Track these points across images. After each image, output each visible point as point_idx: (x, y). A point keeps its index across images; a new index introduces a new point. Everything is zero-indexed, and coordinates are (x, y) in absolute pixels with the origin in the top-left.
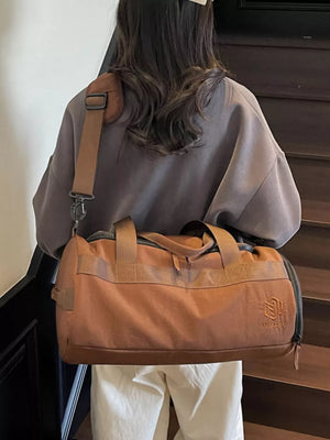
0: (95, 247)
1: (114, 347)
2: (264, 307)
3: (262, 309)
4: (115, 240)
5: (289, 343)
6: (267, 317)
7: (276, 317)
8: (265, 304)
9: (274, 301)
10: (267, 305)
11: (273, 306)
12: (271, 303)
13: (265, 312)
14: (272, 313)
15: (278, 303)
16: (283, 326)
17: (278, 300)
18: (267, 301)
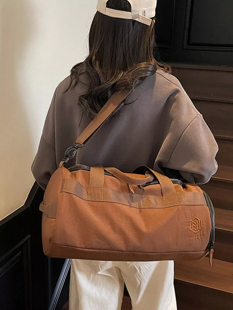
0: (75, 175)
1: (83, 246)
2: (189, 223)
3: (188, 225)
4: (90, 171)
5: (205, 250)
6: (191, 231)
7: (197, 231)
8: (190, 222)
9: (196, 220)
10: (192, 223)
11: (195, 223)
12: (194, 221)
13: (190, 227)
14: (194, 229)
15: (199, 222)
16: (201, 238)
17: (199, 220)
18: (192, 220)
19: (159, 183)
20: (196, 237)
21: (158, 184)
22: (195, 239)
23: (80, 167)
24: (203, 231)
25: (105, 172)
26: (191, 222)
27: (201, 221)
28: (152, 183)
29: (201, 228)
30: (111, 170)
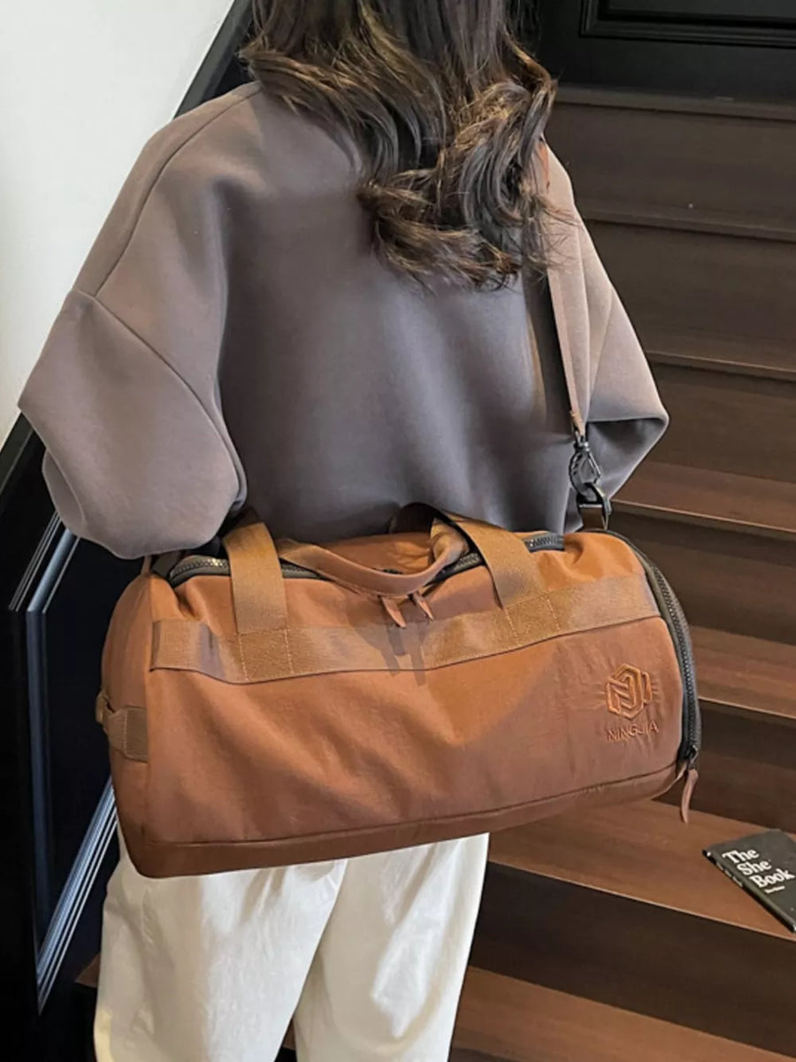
2: (606, 691)
3: (601, 697)
4: (229, 575)
5: (672, 765)
6: (615, 713)
7: (636, 712)
8: (608, 685)
9: (627, 675)
10: (613, 687)
11: (626, 686)
12: (620, 681)
13: (610, 702)
14: (623, 706)
15: (640, 678)
16: (654, 730)
17: (638, 671)
18: (613, 677)
19: (483, 563)
20: (634, 732)
21: (477, 565)
22: (634, 737)
23: (195, 567)
24: (657, 706)
25: (282, 567)
26: (611, 684)
27: (644, 676)
28: (457, 568)
29: (649, 699)
30: (304, 558)
